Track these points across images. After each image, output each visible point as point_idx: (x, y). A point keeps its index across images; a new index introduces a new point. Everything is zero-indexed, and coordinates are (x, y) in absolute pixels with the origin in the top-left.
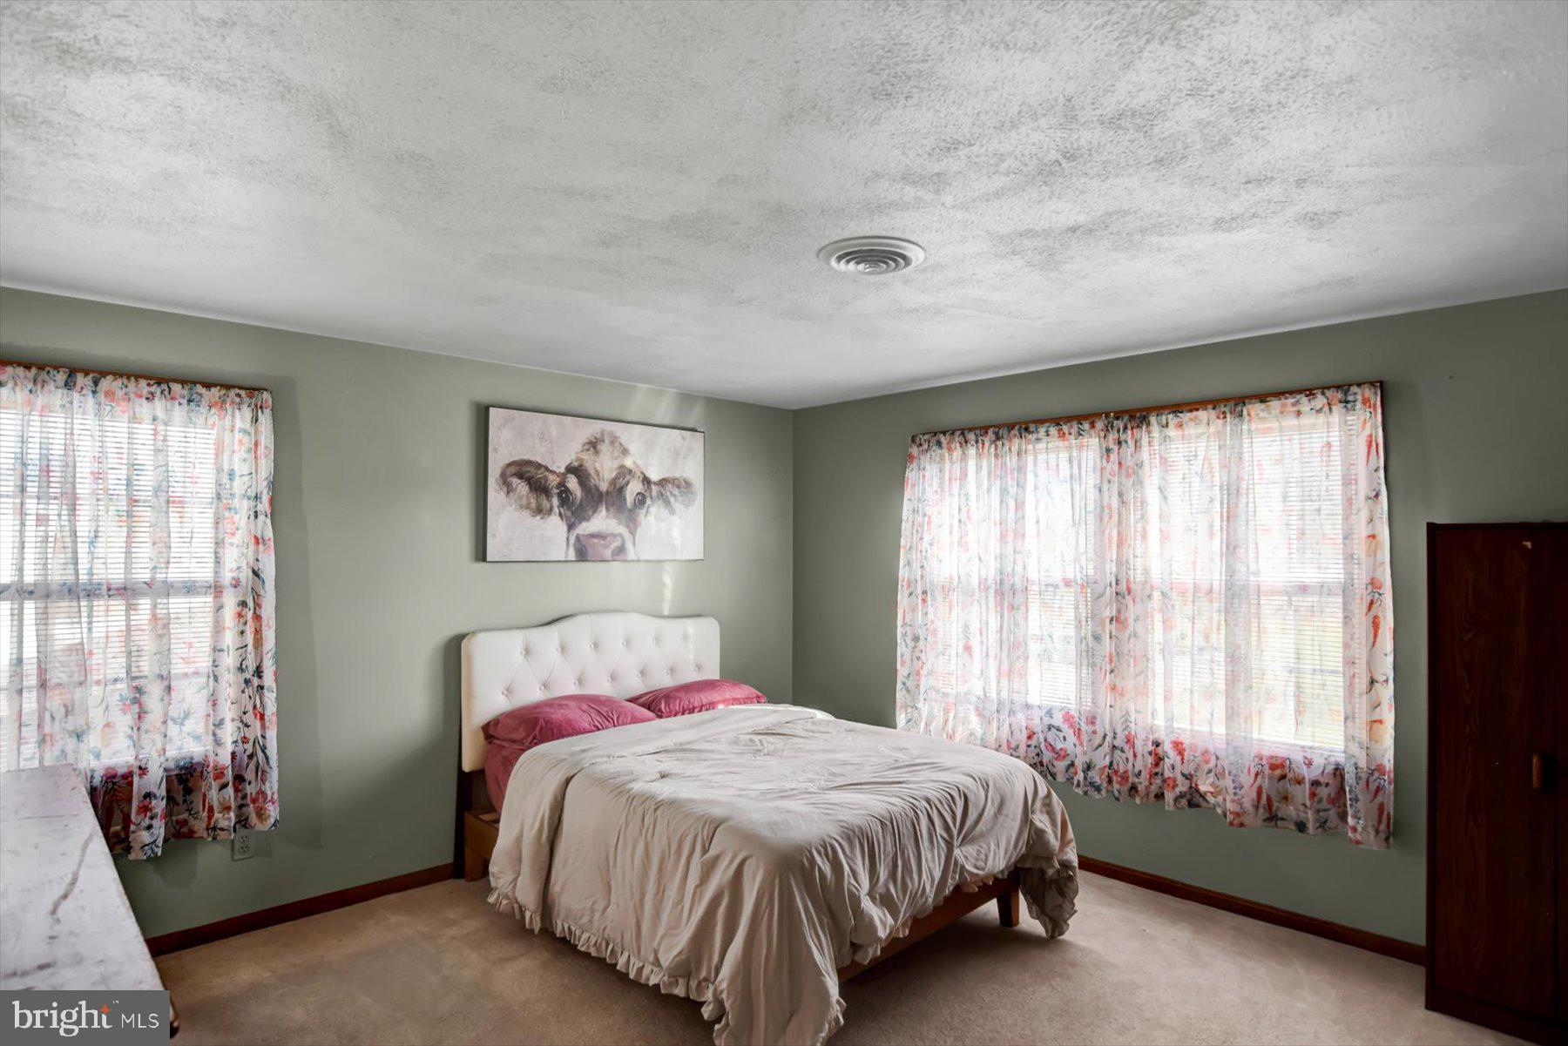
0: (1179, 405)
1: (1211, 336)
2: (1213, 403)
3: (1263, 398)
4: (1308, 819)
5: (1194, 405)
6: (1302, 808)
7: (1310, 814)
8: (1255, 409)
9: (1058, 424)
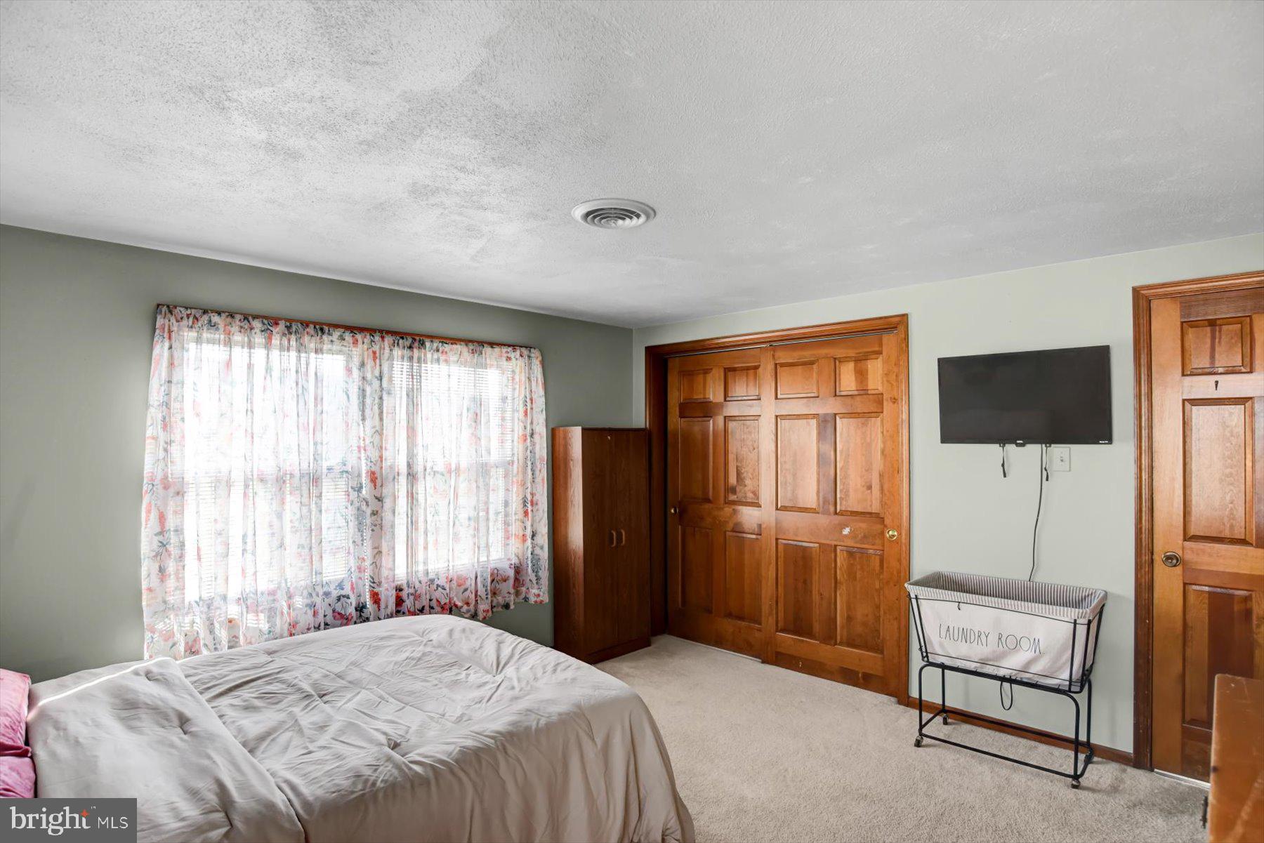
0: (446, 338)
1: (475, 298)
2: (467, 342)
3: (492, 344)
4: (510, 601)
5: (454, 340)
6: (507, 595)
7: (512, 597)
8: (488, 350)
9: (352, 332)
